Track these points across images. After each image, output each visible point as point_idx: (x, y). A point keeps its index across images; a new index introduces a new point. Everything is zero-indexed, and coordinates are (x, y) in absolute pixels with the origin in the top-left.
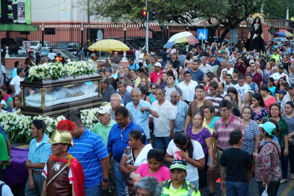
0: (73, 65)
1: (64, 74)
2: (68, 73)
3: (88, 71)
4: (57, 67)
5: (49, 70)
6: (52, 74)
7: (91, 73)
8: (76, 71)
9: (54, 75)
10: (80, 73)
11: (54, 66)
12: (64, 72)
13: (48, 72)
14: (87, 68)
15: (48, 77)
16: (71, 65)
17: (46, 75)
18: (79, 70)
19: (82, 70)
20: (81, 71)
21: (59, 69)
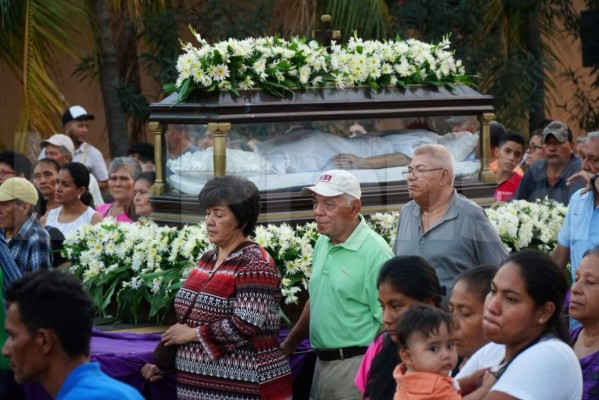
0: (365, 52)
1: (319, 79)
2: (339, 79)
3: (432, 76)
4: (288, 54)
5: (249, 62)
6: (264, 76)
7: (449, 89)
8: (378, 75)
9: (272, 78)
10: (394, 80)
11: (277, 50)
12: (321, 72)
13: (245, 67)
14: (426, 65)
15: (243, 86)
16: (360, 50)
17: (235, 78)
18: (389, 70)
19: (404, 69)
20: (397, 75)
21: (298, 61)
